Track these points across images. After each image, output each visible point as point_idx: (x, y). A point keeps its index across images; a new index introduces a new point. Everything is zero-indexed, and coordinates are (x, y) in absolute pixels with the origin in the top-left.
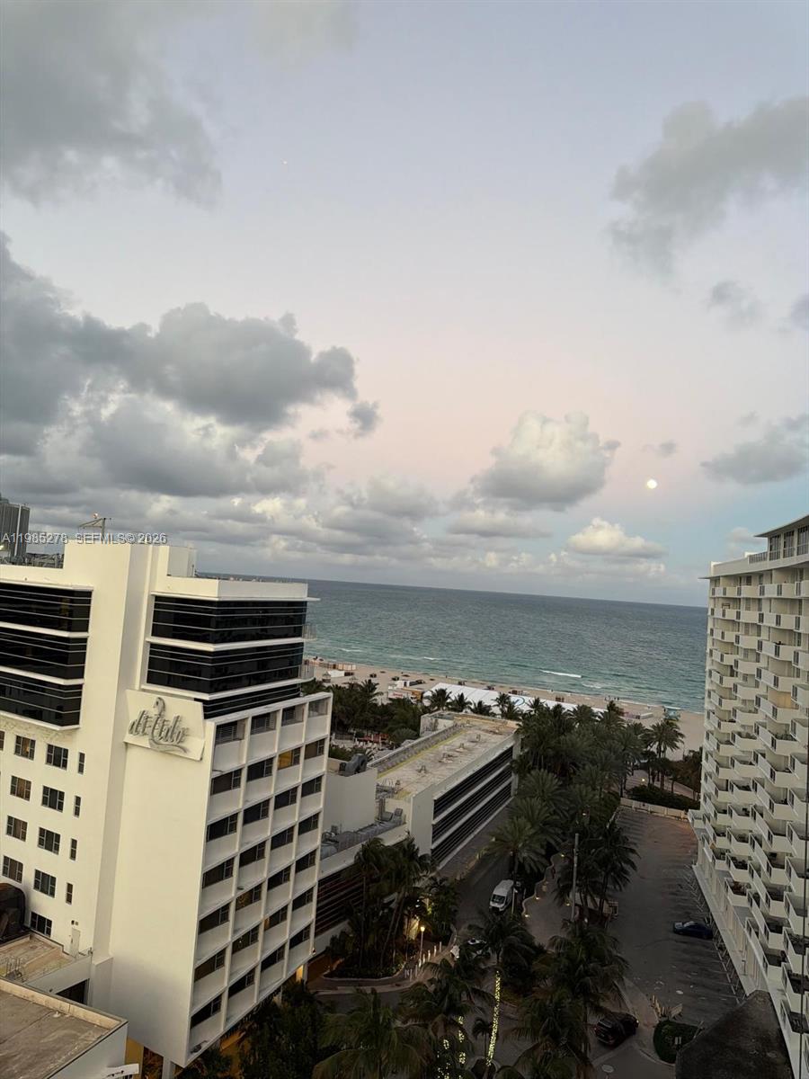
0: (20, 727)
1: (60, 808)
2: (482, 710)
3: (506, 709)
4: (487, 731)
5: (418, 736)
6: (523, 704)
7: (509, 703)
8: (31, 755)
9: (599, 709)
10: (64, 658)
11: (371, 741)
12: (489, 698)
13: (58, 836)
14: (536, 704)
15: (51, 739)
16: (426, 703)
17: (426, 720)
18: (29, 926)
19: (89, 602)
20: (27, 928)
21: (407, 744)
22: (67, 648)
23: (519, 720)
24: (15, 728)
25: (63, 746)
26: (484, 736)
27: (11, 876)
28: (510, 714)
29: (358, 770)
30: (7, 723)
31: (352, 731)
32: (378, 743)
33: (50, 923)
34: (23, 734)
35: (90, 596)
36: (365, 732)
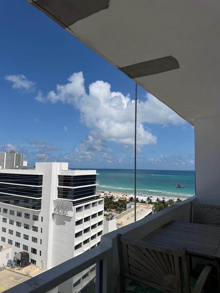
0: (26, 211)
1: (37, 231)
2: (143, 202)
3: (149, 201)
4: (145, 208)
5: (126, 210)
6: (154, 200)
7: (150, 200)
8: (29, 218)
9: (175, 200)
10: (36, 193)
11: (113, 212)
12: (145, 199)
13: (37, 239)
14: (158, 200)
15: (34, 213)
16: (128, 201)
17: (128, 205)
18: (30, 262)
19: (42, 178)
20: (30, 263)
21: (123, 212)
22: (38, 190)
23: (153, 204)
24: (25, 211)
25: (37, 215)
26: (144, 209)
27: (25, 249)
28: (151, 203)
29: (111, 219)
30: (22, 210)
31: (108, 209)
32: (115, 212)
33: (36, 261)
34: (27, 213)
35: (43, 176)
36: (111, 209)
